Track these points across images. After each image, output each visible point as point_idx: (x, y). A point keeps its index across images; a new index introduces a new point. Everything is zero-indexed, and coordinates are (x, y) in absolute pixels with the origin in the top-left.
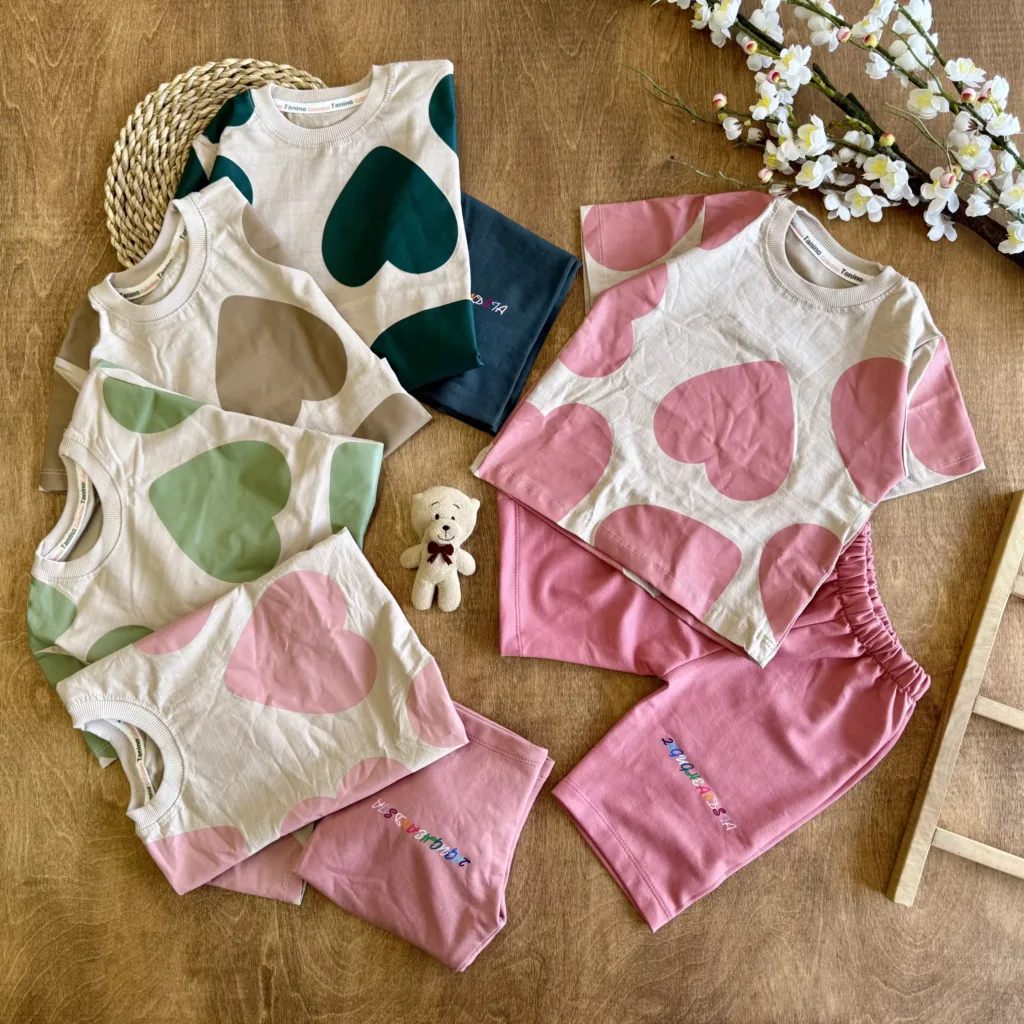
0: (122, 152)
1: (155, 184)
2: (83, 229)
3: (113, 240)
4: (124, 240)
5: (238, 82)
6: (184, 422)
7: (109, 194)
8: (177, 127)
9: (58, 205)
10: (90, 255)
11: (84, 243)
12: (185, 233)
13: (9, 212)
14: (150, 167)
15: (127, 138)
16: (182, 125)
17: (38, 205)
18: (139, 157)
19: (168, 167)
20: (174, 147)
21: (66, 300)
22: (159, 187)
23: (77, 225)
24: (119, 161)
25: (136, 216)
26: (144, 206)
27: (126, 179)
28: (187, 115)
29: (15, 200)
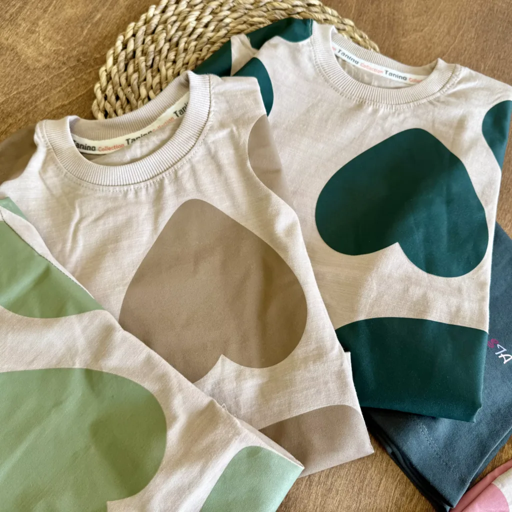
0: (154, 15)
1: (172, 56)
2: (73, 63)
3: (97, 85)
4: (110, 91)
5: (298, 13)
6: (63, 319)
7: (119, 44)
8: (222, 20)
9: (61, 33)
10: (65, 90)
11: (65, 77)
12: (183, 110)
13: (7, 16)
14: (175, 40)
15: (166, 7)
16: (227, 20)
17: (40, 23)
18: (169, 26)
19: (193, 48)
20: (210, 35)
21: (10, 121)
22: (174, 62)
23: (69, 58)
24: (147, 22)
25: (135, 76)
26: (149, 71)
27: (144, 40)
28: (235, 15)
29: (21, 8)
